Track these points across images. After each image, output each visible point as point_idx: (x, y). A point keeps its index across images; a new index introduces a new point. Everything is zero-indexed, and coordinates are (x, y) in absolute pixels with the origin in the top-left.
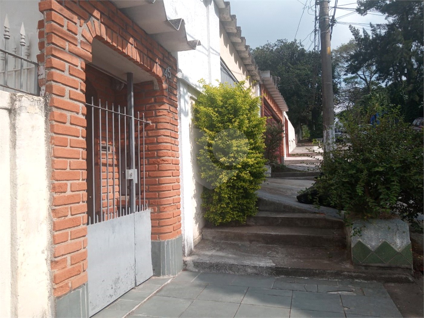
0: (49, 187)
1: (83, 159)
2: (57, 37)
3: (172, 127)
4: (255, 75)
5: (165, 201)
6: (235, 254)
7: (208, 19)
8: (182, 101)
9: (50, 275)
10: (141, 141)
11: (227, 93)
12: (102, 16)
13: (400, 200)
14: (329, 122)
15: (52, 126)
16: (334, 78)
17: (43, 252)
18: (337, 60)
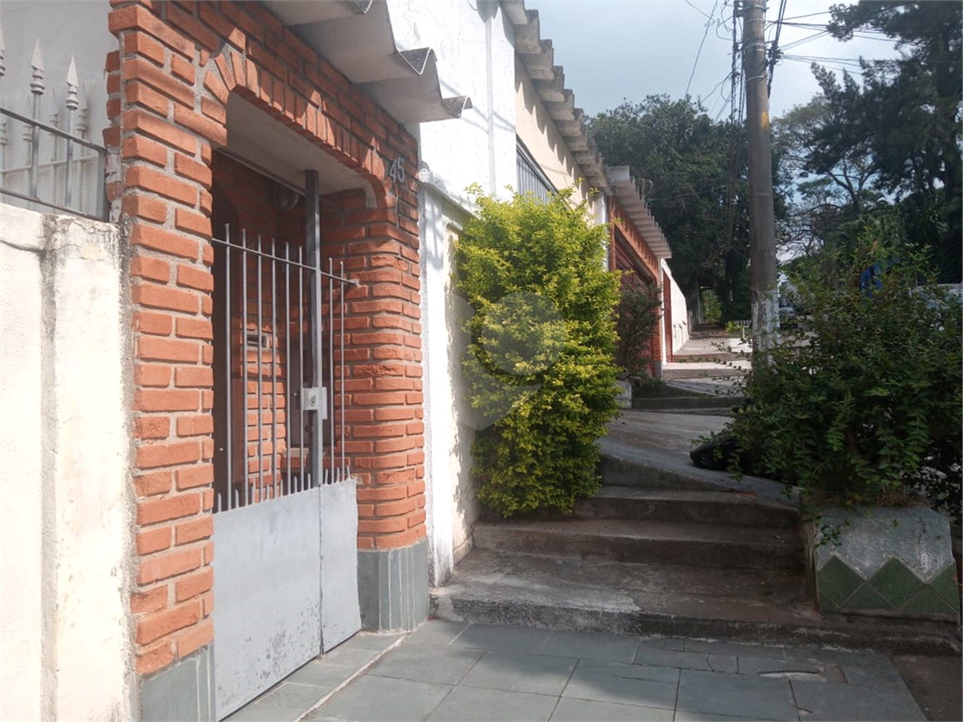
0: (130, 426)
1: (205, 363)
2: (149, 90)
3: (405, 293)
4: (595, 177)
5: (389, 460)
6: (548, 583)
7: (489, 49)
8: (429, 233)
9: (129, 625)
10: (337, 324)
11: (532, 217)
12: (251, 42)
13: (929, 464)
14: (766, 282)
15: (136, 290)
16: (776, 182)
17: (113, 574)
18: (784, 142)
